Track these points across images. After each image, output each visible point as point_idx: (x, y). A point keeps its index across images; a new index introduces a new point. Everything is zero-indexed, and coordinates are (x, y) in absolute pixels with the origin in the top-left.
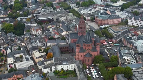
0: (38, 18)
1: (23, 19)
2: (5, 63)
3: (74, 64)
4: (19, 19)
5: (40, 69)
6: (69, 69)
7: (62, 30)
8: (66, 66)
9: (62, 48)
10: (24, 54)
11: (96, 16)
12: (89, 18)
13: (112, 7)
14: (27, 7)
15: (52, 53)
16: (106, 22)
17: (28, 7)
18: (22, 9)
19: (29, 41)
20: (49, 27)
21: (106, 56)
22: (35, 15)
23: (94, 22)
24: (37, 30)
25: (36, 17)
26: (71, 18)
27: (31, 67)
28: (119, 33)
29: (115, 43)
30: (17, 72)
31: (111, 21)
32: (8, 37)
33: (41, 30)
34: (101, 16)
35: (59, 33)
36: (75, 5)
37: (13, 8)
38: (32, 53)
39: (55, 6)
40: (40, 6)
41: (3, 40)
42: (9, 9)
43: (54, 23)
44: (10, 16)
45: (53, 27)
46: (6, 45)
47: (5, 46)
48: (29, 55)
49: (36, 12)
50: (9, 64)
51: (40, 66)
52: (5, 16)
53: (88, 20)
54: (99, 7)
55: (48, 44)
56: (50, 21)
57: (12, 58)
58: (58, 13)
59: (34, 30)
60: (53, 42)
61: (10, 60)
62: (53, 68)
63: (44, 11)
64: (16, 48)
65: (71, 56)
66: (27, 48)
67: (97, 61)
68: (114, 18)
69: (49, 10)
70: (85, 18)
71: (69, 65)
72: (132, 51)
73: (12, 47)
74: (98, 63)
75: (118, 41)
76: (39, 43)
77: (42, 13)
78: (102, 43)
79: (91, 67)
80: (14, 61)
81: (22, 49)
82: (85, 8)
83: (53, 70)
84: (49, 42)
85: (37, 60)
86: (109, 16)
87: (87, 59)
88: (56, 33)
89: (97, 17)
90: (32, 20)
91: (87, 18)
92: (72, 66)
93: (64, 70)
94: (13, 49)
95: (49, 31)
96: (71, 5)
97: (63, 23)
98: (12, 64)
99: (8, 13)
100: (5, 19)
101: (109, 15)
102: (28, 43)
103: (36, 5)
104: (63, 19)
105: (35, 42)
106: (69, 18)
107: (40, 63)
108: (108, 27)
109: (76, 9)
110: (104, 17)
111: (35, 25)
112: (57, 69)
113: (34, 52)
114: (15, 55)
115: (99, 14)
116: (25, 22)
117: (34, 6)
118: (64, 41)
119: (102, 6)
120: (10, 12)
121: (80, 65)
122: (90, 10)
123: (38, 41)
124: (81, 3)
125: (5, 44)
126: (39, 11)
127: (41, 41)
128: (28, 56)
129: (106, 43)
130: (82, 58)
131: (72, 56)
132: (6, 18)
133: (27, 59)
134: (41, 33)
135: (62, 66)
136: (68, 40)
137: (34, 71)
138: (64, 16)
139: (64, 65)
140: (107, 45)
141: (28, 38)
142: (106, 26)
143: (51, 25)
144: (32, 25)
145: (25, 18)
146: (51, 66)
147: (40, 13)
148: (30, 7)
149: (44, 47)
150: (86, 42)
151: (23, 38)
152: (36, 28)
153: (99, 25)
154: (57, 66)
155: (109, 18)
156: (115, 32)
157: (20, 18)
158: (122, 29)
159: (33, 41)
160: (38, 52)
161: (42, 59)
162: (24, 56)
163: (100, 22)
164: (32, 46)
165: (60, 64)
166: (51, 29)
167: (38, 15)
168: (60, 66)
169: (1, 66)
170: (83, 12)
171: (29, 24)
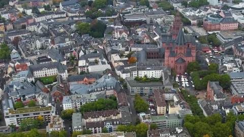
0: (125, 19)
1: (105, 19)
2: (76, 67)
3: (160, 70)
4: (99, 19)
5: (118, 75)
6: (154, 76)
7: (155, 34)
8: (151, 72)
9: (150, 53)
10: (100, 58)
11: (205, 18)
12: (195, 22)
13: (230, 9)
14: (112, 5)
15: (136, 59)
16: (217, 26)
17: (114, 5)
18: (105, 7)
19: (109, 43)
20: (138, 30)
21: (204, 64)
22: (121, 15)
23: (202, 27)
24: (121, 33)
25: (123, 17)
26: (169, 19)
27: (107, 71)
28: (230, 40)
29: (223, 52)
30: (89, 75)
31: (224, 26)
32: (82, 39)
33: (126, 33)
34: (210, 19)
35: (149, 37)
36: (180, 4)
37: (92, 4)
38: (110, 57)
39: (151, 5)
40: (132, 4)
41: (76, 42)
42: (88, 6)
43: (146, 26)
44: (87, 15)
45: (143, 30)
46: (79, 48)
47: (77, 48)
48: (107, 59)
49: (124, 12)
50: (80, 67)
51: (118, 70)
52: (81, 15)
53: (194, 25)
54: (214, 9)
55: (133, 49)
56: (141, 23)
57: (85, 61)
58: (153, 13)
59: (117, 32)
60: (140, 47)
61: (82, 63)
62: (135, 74)
63: (134, 11)
64: (91, 51)
65: (159, 62)
66: (105, 51)
67: (191, 69)
68: (229, 23)
69: (143, 10)
70: (190, 22)
71: (154, 71)
72: (239, 60)
73: (86, 49)
74: (192, 70)
75: (226, 50)
76: (121, 46)
77: (132, 13)
78: (205, 52)
79: (182, 76)
80: (87, 64)
81: (98, 52)
82: (193, 9)
83: (134, 76)
84: (134, 47)
85: (115, 65)
86: (222, 19)
87: (179, 66)
88: (145, 37)
89: (205, 20)
90: (116, 20)
91: (192, 22)
92: (158, 73)
93: (148, 77)
94: (87, 51)
95: (138, 35)
96: (175, 5)
97: (157, 24)
98: (83, 66)
99: (86, 11)
100: (81, 19)
101: (222, 17)
102: (107, 46)
103: (125, 2)
104: (159, 21)
105: (116, 45)
106: (166, 20)
107: (118, 68)
108: (218, 33)
109: (181, 10)
110: (214, 20)
111: (120, 27)
112: (139, 75)
113: (113, 56)
114: (89, 59)
115: (209, 16)
116: (107, 23)
117: (123, 3)
118: (153, 45)
119: (218, 8)
120: (88, 10)
121: (168, 71)
122: (200, 12)
123: (120, 44)
124: (188, 3)
125: (78, 46)
126: (128, 11)
127: (125, 44)
128: (104, 60)
129: (210, 52)
130: (172, 65)
131: (161, 61)
132: (82, 16)
133: (103, 63)
134: (126, 37)
135: (146, 71)
136: (160, 45)
137: (110, 75)
138: (161, 18)
139: (148, 71)
140: (211, 54)
141: (109, 41)
142: (216, 32)
143: (142, 27)
144: (116, 27)
145: (108, 19)
146: (132, 71)
147: (130, 12)
148: (117, 5)
149: (127, 53)
150: (177, 44)
151: (102, 41)
152: (121, 30)
153: (207, 31)
154: (139, 71)
155: (221, 22)
156: (224, 39)
157: (101, 19)
158: (235, 36)
159: (114, 44)
160: (118, 56)
161: (122, 64)
162: (100, 60)
163: (208, 27)
164: (112, 49)
165: (144, 69)
166: (140, 33)
167: (126, 15)
168: (143, 72)
169: (71, 70)
170: (188, 14)
171: (112, 26)
